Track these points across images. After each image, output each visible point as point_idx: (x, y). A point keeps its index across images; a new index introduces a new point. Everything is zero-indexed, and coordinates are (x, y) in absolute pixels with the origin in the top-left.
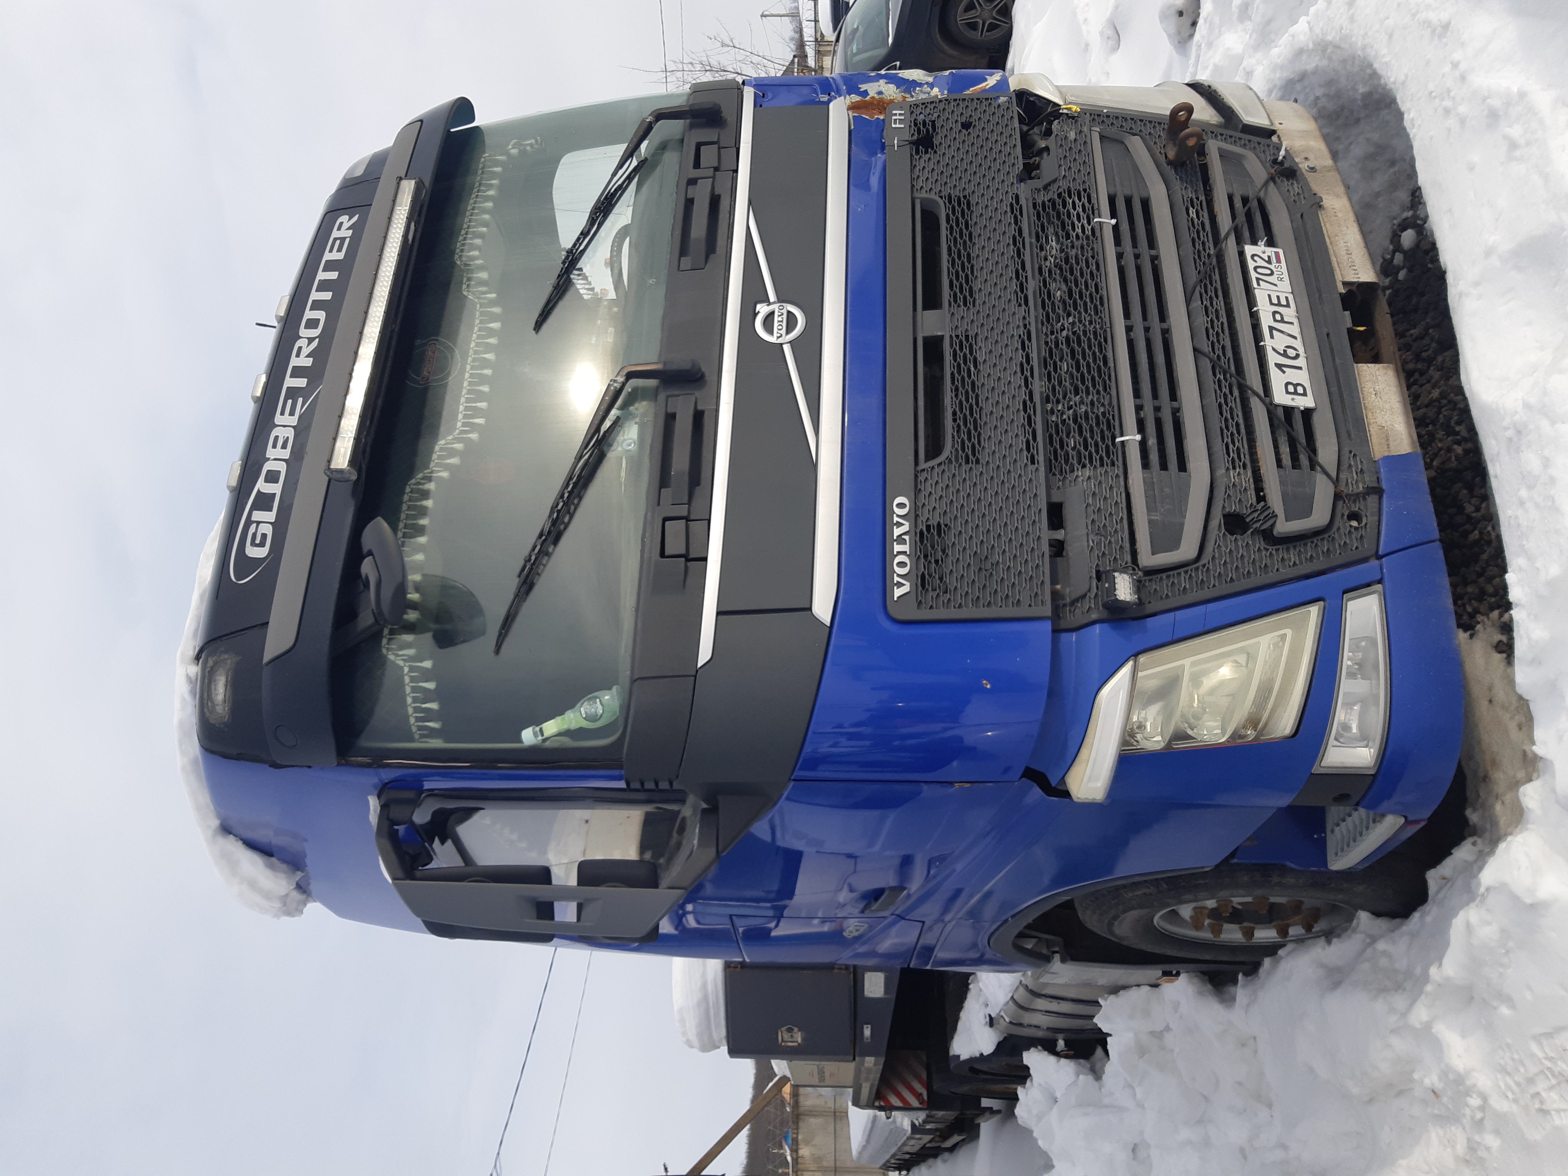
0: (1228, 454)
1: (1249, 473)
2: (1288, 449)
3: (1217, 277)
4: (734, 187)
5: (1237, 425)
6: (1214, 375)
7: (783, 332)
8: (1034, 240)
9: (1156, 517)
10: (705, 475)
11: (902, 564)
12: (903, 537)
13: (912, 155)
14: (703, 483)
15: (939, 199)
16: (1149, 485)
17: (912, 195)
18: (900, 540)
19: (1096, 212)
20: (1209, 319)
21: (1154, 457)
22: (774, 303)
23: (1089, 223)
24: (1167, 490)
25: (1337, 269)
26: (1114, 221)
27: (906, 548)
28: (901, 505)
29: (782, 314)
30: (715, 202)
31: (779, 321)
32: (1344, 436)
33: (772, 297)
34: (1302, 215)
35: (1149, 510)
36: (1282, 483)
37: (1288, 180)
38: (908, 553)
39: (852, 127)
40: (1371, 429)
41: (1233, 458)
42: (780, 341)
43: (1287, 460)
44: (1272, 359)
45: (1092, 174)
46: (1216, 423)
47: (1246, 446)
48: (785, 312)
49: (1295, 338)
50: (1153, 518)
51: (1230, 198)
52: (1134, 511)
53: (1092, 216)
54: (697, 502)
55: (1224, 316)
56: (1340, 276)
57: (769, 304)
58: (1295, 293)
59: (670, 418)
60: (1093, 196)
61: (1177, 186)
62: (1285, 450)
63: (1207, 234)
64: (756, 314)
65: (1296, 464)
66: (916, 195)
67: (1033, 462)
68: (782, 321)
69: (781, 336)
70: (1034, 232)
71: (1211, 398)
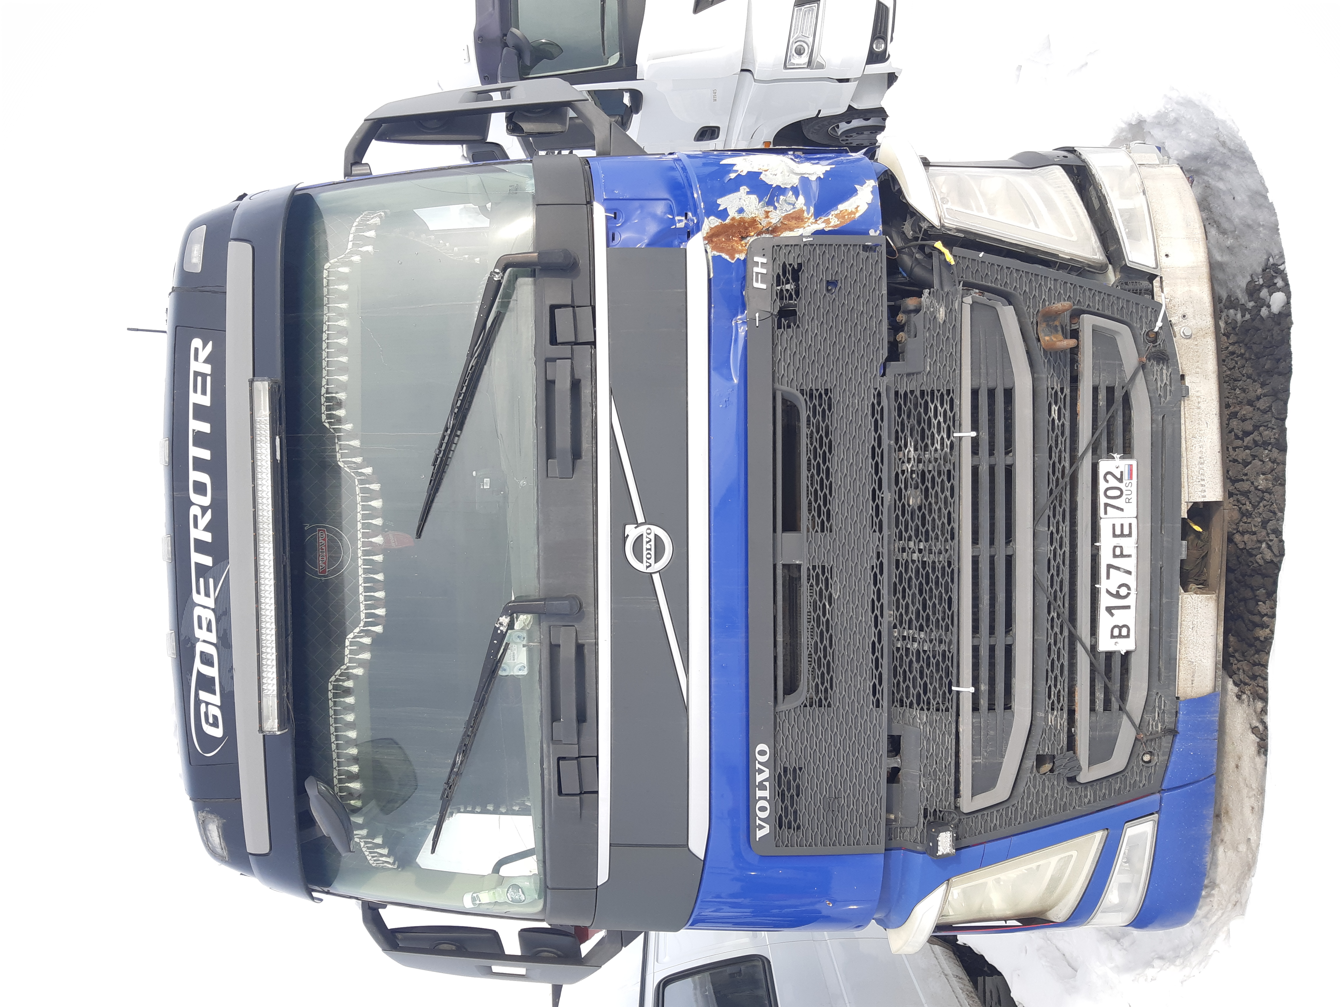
0: (1049, 697)
1: (1065, 716)
2: (1103, 696)
3: (1067, 497)
4: (594, 367)
5: (1062, 665)
6: (1049, 613)
7: (652, 561)
8: (892, 442)
9: (979, 760)
10: (590, 712)
11: (763, 809)
12: (764, 783)
13: (773, 328)
14: (588, 720)
15: (800, 395)
16: (976, 729)
17: (773, 386)
18: (762, 787)
19: (957, 423)
20: (1052, 549)
21: (984, 703)
22: (642, 524)
23: (948, 437)
24: (992, 733)
25: (1186, 487)
26: (974, 434)
27: (766, 794)
28: (762, 753)
29: (650, 541)
30: (576, 385)
31: (647, 549)
32: (1155, 678)
33: (641, 519)
34: (1164, 417)
35: (974, 754)
36: (1092, 729)
37: (1158, 364)
38: (768, 798)
39: (712, 275)
40: (1181, 665)
41: (1053, 701)
42: (649, 570)
43: (1099, 706)
44: (1105, 601)
45: (957, 371)
46: (1044, 665)
47: (1066, 690)
48: (652, 537)
49: (1129, 573)
50: (976, 761)
51: (1095, 390)
52: (961, 755)
53: (952, 428)
54: (585, 740)
55: (1068, 545)
56: (1186, 495)
57: (638, 525)
58: (1139, 517)
59: (554, 649)
60: (957, 402)
61: (1044, 373)
62: (1100, 696)
63: (1065, 441)
64: (625, 538)
65: (1107, 706)
66: (777, 386)
67: (878, 706)
68: (650, 549)
69: (650, 566)
70: (893, 431)
71: (1042, 637)
